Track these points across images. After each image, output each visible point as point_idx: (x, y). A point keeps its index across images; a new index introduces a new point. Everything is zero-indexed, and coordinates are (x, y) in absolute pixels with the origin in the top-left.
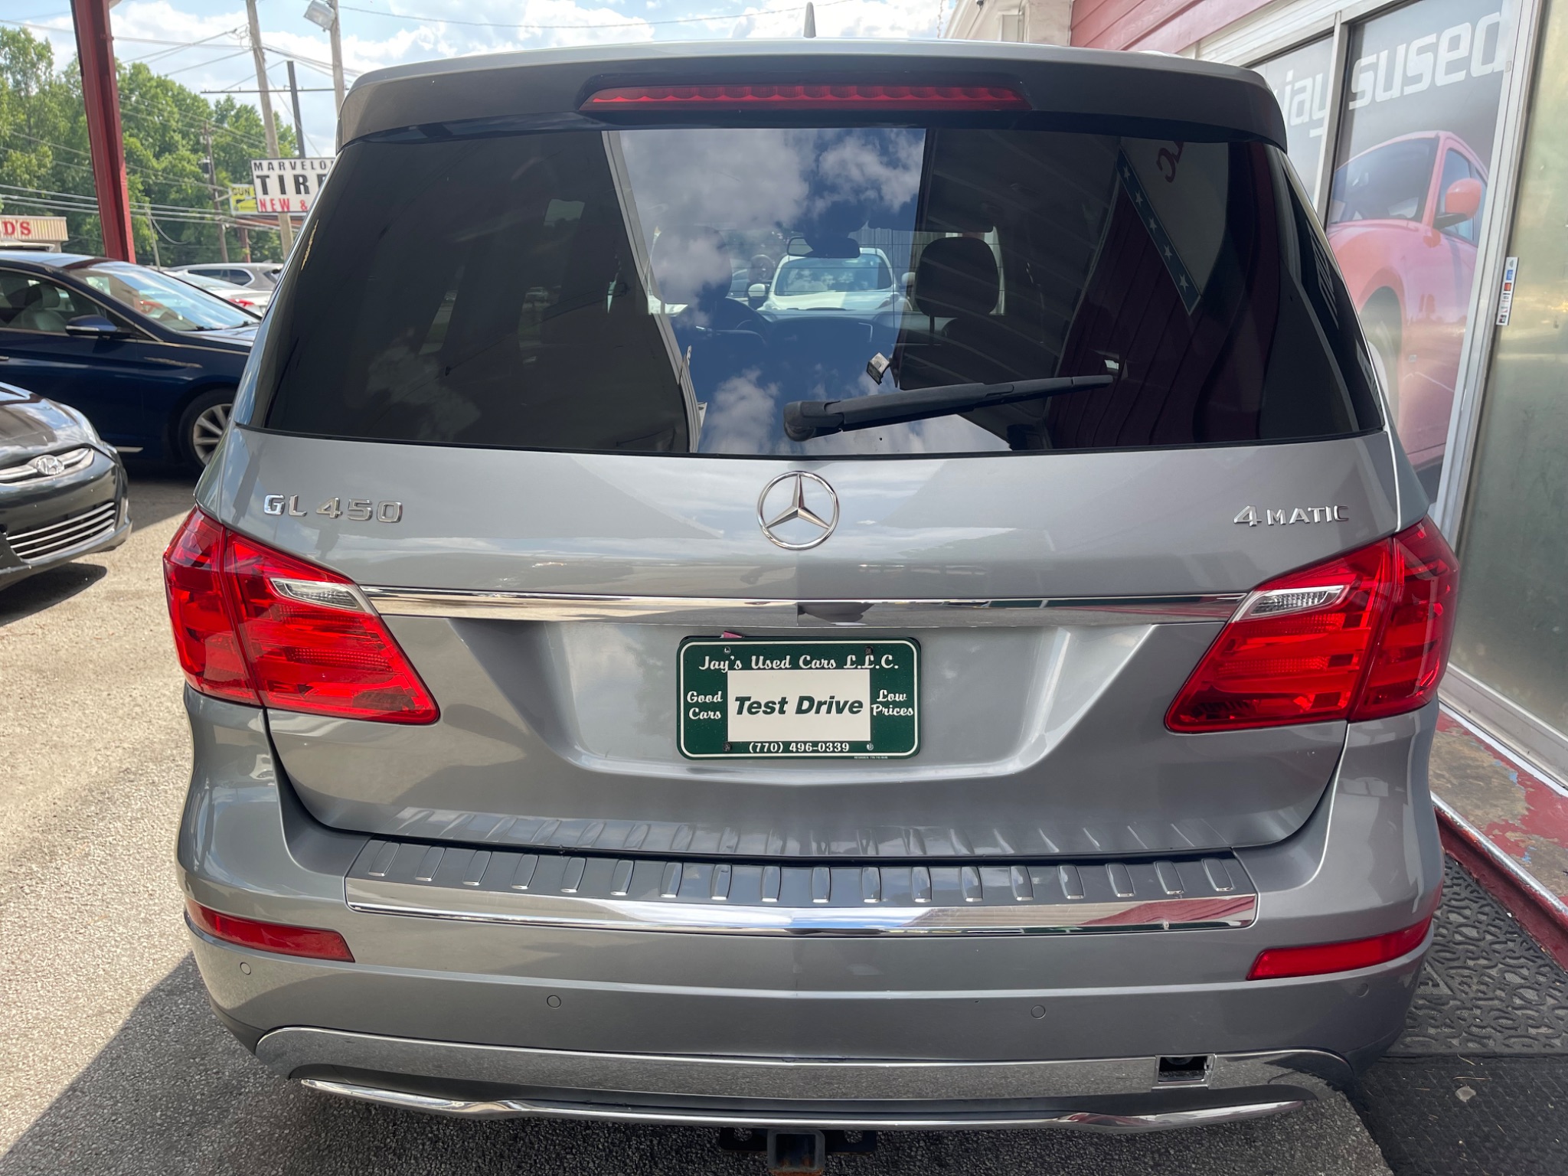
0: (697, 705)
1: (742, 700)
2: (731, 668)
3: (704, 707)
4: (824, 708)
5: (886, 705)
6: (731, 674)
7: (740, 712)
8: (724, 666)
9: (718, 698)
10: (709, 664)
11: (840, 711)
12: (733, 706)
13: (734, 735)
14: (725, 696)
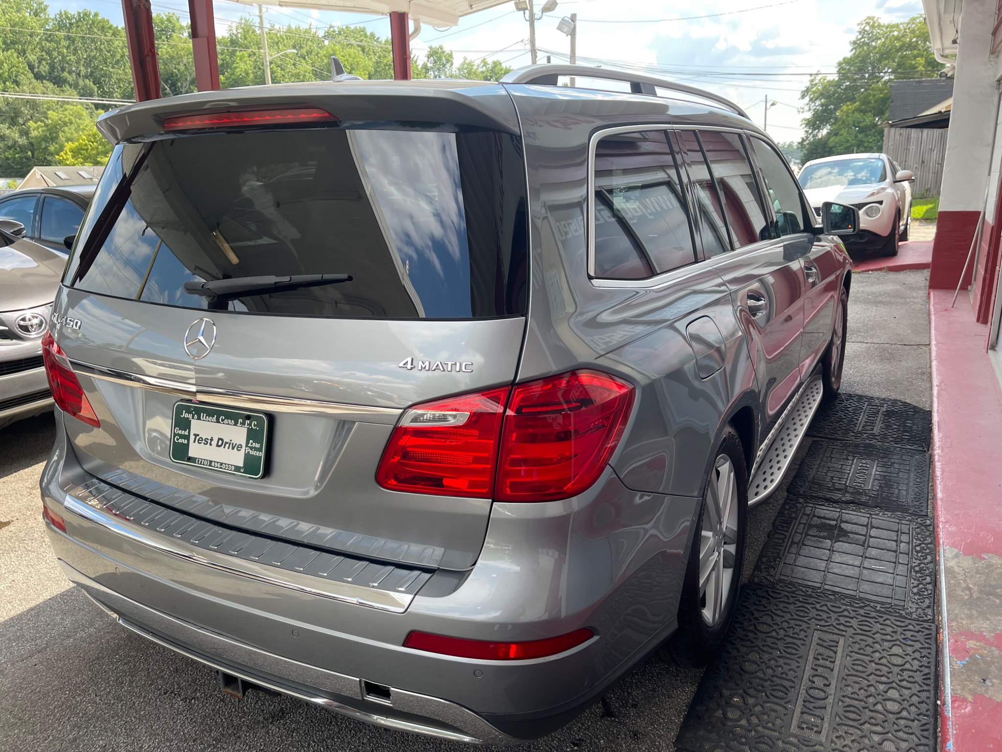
0: (178, 435)
1: (196, 435)
2: (193, 418)
3: (182, 436)
4: (227, 445)
5: (251, 448)
6: (192, 420)
7: (194, 442)
8: (190, 416)
9: (186, 433)
10: (185, 415)
11: (233, 448)
12: (192, 438)
13: (191, 454)
14: (189, 432)
